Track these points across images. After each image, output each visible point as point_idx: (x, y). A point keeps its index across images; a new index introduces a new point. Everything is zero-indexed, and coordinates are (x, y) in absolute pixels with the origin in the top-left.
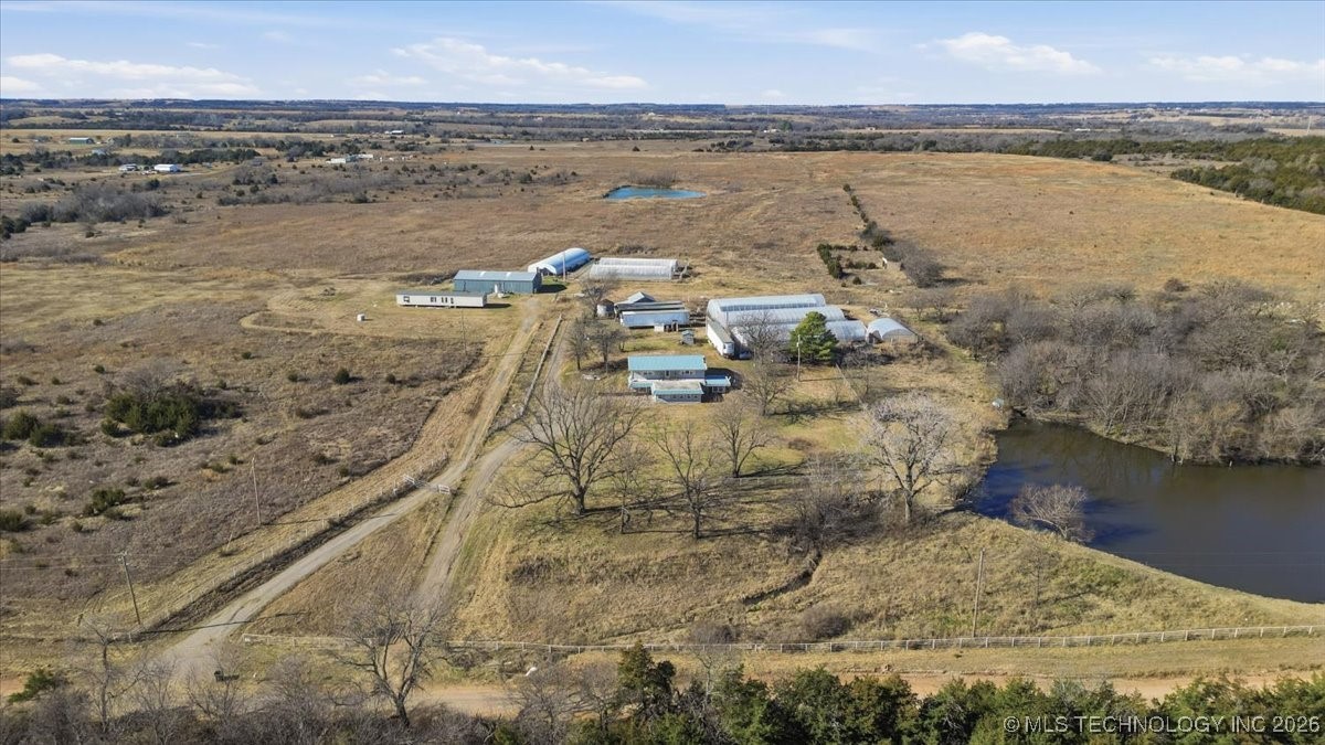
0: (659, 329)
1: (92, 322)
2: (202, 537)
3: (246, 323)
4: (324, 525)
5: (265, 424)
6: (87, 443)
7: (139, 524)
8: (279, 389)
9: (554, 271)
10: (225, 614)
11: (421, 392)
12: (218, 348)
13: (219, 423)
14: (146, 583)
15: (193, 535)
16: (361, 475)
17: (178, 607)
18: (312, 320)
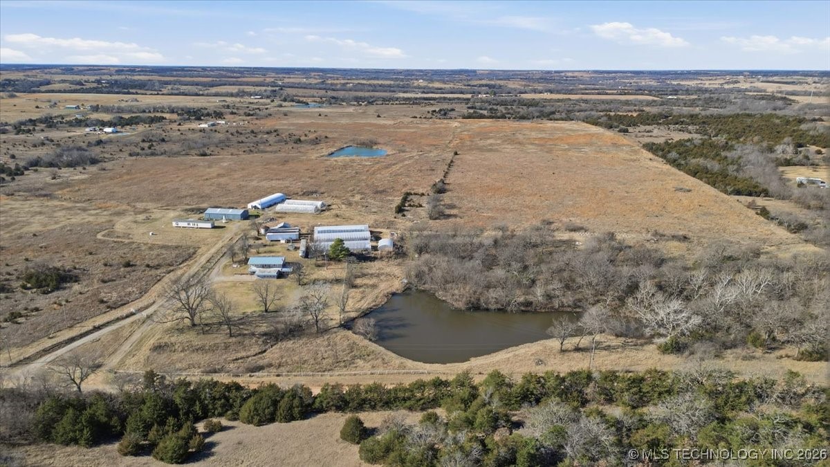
0: (283, 241)
1: (32, 234)
2: (44, 331)
3: (99, 236)
4: (91, 328)
5: (87, 286)
6: (14, 292)
7: (23, 326)
8: (98, 271)
9: (260, 207)
10: (43, 359)
11: (158, 272)
12: (80, 249)
13: (68, 285)
14: (18, 347)
15: (41, 330)
16: (115, 308)
17: (27, 356)
18: (130, 234)
